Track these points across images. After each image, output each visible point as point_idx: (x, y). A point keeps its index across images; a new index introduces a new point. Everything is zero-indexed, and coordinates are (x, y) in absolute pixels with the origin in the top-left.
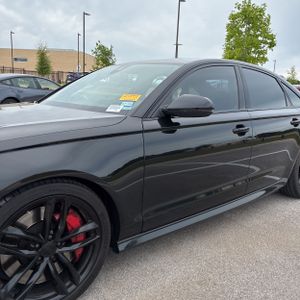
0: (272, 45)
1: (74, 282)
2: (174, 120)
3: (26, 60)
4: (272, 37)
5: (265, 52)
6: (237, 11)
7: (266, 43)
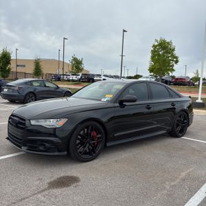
0: (177, 62)
1: (94, 153)
2: (124, 103)
3: (24, 66)
4: (177, 58)
5: (173, 65)
6: (156, 44)
7: (173, 61)
